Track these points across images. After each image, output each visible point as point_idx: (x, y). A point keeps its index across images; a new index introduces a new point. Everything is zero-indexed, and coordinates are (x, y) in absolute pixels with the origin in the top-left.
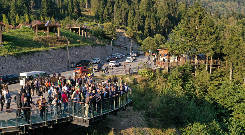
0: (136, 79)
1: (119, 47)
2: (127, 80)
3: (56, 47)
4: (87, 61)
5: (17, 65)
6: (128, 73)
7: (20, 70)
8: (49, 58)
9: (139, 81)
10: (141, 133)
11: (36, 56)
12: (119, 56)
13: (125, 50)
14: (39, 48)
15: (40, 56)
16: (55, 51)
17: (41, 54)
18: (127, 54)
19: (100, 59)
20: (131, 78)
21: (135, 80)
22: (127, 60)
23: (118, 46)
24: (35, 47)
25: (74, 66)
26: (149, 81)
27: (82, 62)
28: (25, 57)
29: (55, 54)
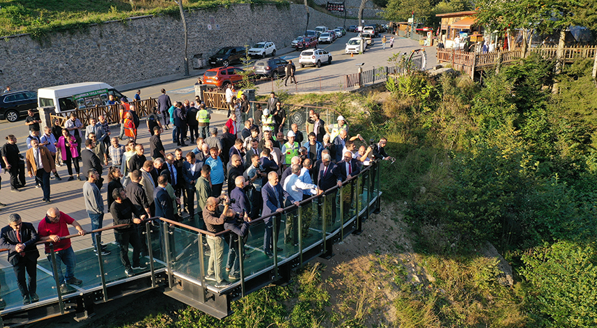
0: (379, 105)
1: (326, 11)
2: (355, 109)
3: (151, 11)
4: (237, 50)
5: (42, 64)
6: (357, 87)
7: (52, 77)
8: (132, 41)
9: (387, 112)
10: (396, 270)
11: (94, 37)
12: (328, 35)
13: (342, 17)
14: (101, 12)
15: (107, 38)
16: (148, 22)
17: (108, 30)
18: (348, 30)
19: (275, 43)
20: (366, 103)
21: (377, 108)
22: (349, 46)
23: (323, 6)
24: (91, 11)
25: (205, 64)
26: (417, 110)
27: (224, 53)
28: (63, 40)
29: (148, 30)
